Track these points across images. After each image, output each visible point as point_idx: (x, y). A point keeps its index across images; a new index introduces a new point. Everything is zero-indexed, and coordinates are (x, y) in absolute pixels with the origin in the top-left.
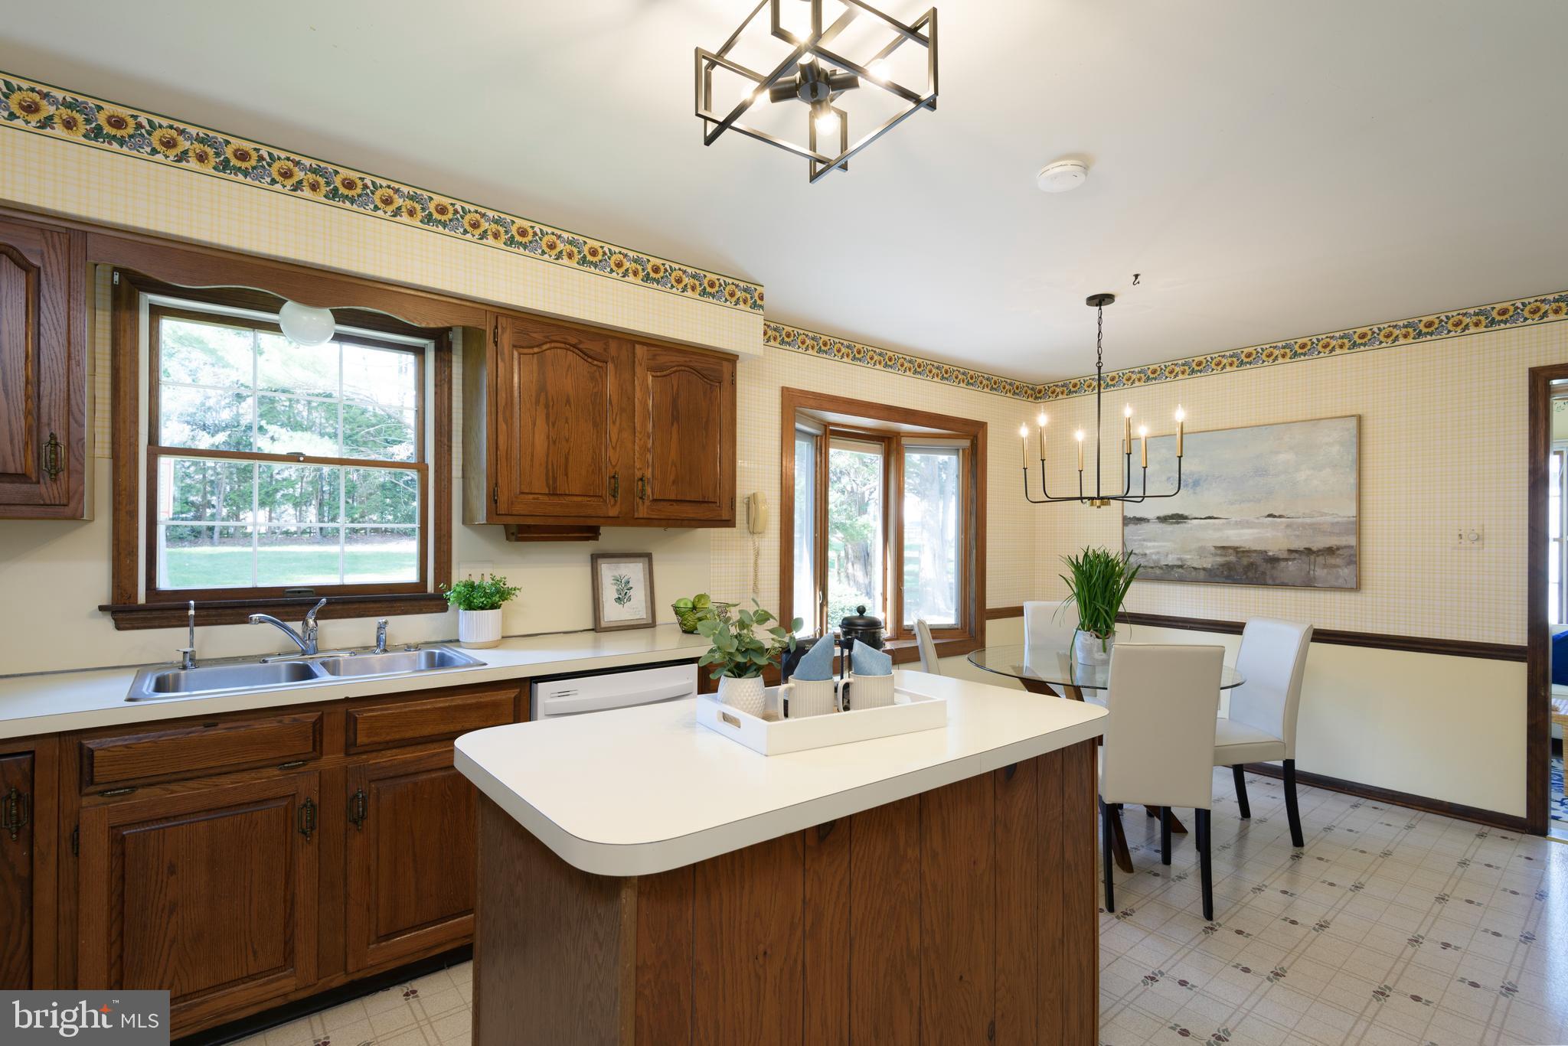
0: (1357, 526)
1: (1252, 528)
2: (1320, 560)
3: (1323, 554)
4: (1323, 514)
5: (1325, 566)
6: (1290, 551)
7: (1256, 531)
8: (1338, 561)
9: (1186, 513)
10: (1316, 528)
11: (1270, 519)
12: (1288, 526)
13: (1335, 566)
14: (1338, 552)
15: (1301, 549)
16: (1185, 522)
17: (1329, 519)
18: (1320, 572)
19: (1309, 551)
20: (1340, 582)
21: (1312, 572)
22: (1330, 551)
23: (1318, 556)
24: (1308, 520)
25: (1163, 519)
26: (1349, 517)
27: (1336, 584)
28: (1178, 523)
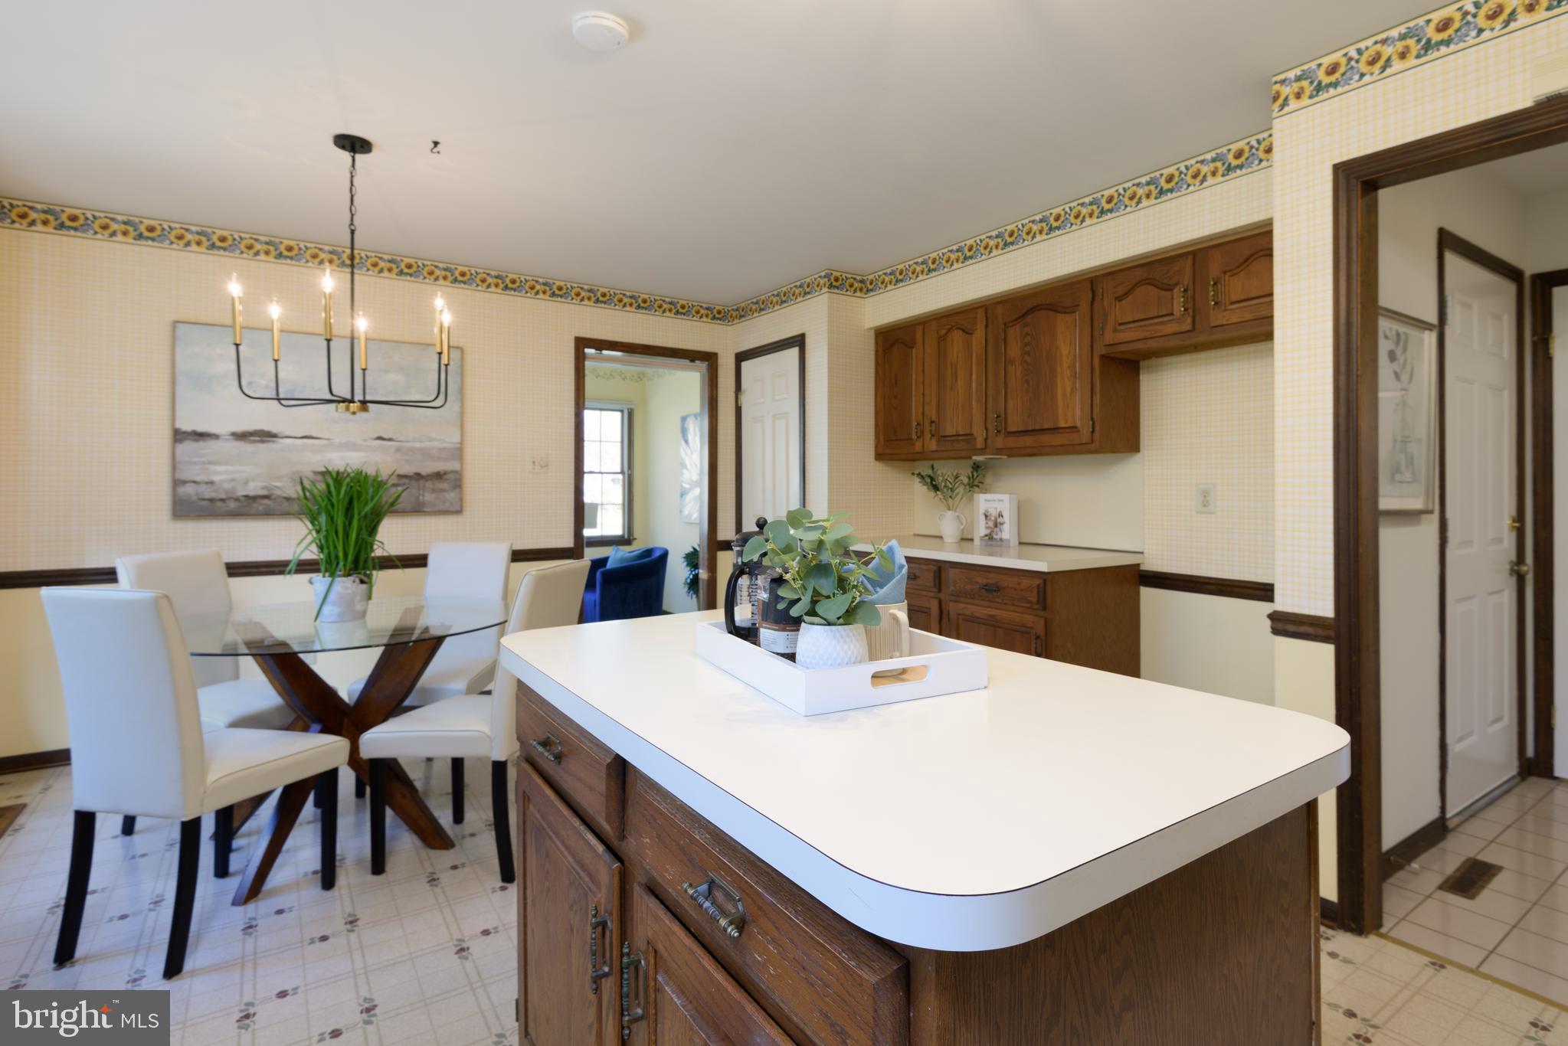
0: (458, 453)
1: (358, 450)
2: (429, 484)
3: (431, 479)
4: (432, 440)
5: (434, 491)
6: (400, 476)
7: (362, 454)
8: (444, 485)
9: (274, 430)
10: (425, 453)
11: (379, 442)
12: (398, 450)
13: (443, 490)
14: (446, 477)
15: (411, 474)
16: (273, 441)
17: (437, 444)
18: (428, 497)
19: (418, 476)
20: (447, 506)
21: (421, 497)
22: (439, 476)
23: (427, 480)
24: (418, 445)
25: (242, 436)
26: (454, 443)
27: (442, 507)
28: (263, 442)
